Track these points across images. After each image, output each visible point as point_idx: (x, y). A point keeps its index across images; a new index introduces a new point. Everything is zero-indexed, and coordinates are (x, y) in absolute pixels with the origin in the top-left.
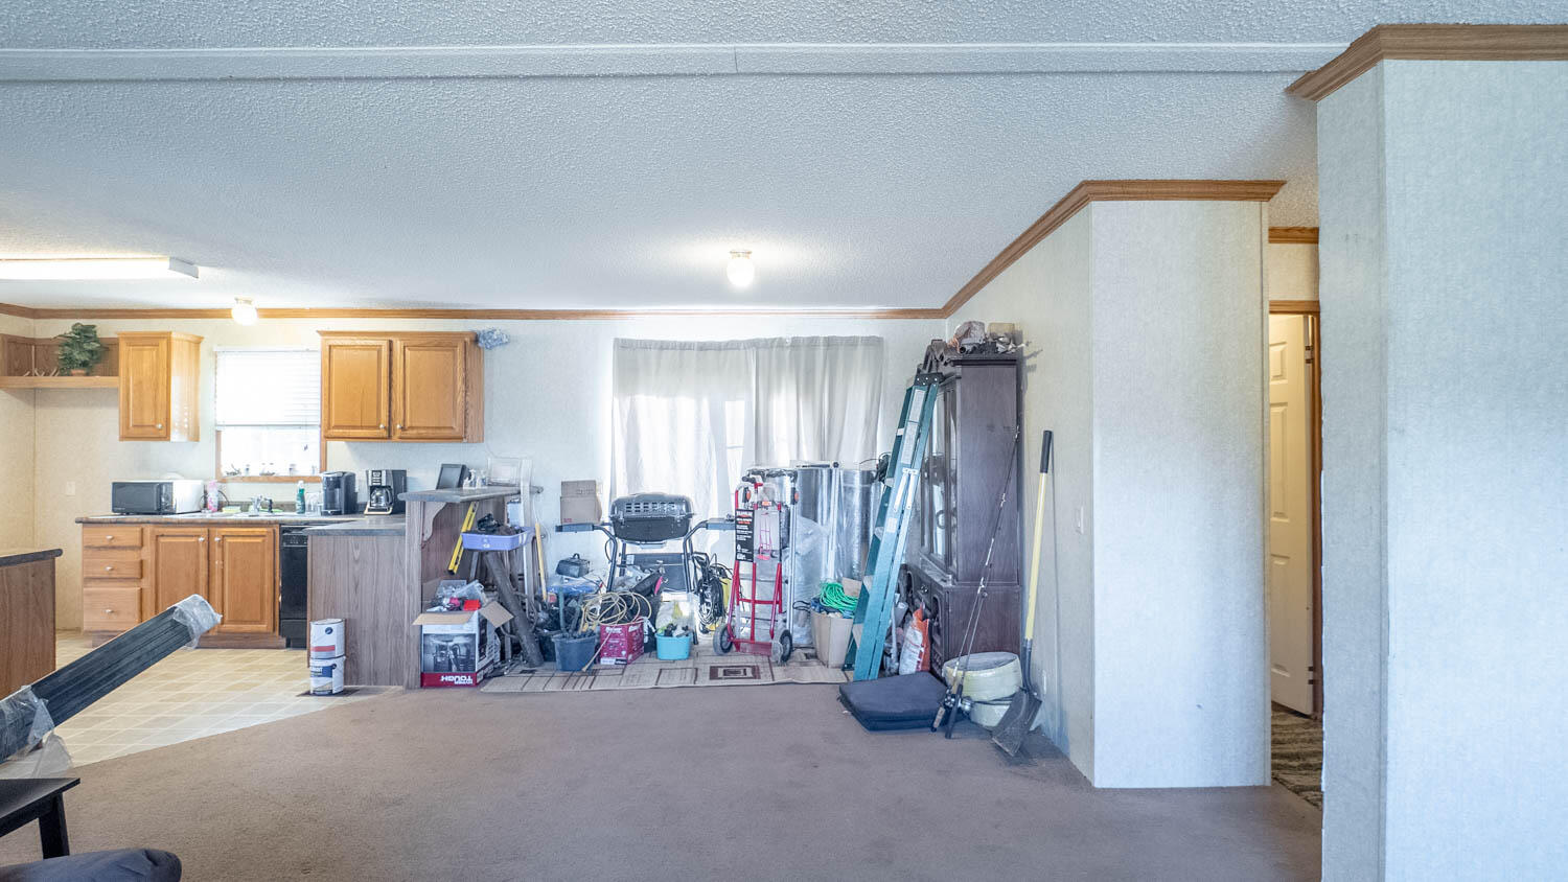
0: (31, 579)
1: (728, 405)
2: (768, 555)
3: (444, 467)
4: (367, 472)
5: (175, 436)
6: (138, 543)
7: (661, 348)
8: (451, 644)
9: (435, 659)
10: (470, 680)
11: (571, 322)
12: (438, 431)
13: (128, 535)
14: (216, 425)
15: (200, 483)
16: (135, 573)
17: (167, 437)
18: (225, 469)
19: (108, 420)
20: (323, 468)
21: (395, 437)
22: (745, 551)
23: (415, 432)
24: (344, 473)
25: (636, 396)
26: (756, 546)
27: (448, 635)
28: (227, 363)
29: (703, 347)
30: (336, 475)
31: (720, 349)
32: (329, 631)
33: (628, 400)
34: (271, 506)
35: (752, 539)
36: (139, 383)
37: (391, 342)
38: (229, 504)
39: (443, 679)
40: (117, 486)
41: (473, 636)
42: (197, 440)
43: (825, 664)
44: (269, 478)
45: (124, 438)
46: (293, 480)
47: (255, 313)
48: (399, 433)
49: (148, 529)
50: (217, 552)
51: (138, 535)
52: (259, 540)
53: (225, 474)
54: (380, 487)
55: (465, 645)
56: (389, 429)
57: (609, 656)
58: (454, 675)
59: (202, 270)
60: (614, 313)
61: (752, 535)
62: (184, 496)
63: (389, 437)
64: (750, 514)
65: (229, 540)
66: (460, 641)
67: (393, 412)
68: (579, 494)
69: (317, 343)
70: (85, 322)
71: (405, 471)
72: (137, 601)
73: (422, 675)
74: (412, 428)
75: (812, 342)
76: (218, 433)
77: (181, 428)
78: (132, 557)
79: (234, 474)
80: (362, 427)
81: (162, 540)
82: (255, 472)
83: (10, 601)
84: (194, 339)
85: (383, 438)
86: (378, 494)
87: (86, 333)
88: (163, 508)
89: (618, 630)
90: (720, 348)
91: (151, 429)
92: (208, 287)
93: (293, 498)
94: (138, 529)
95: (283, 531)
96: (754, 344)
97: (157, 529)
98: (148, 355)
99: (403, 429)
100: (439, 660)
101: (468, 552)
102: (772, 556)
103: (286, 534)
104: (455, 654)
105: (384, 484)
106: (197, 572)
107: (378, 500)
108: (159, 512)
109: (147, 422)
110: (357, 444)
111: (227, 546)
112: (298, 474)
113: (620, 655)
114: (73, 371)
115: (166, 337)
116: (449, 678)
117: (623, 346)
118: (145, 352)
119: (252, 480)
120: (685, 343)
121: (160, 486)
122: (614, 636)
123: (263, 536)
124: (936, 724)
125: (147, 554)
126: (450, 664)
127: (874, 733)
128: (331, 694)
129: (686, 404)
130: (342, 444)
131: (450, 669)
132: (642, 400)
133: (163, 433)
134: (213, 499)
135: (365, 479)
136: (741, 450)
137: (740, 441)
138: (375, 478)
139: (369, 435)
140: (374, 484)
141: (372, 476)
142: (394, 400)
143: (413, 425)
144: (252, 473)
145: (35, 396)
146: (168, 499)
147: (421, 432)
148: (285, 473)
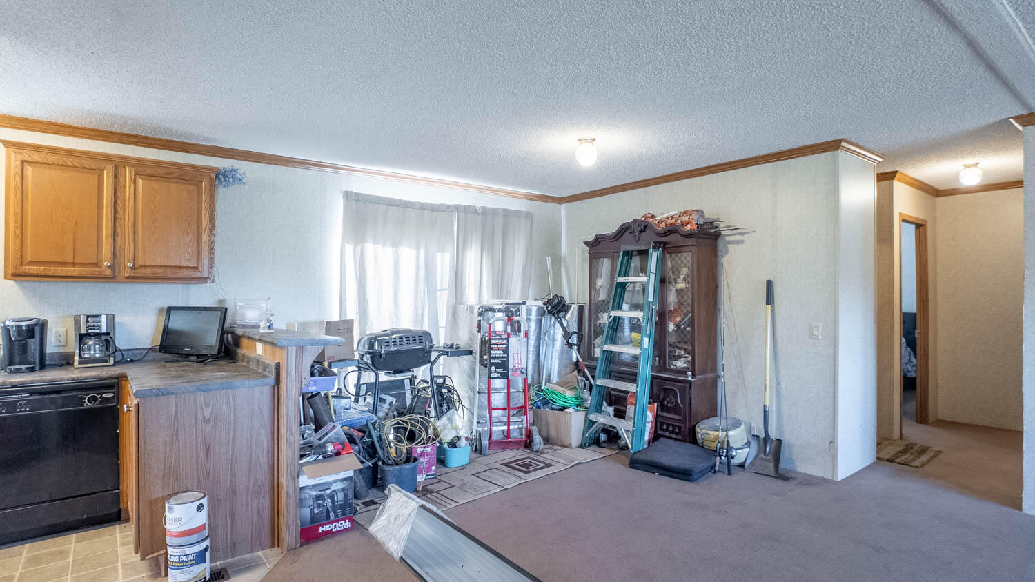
1: (438, 255)
2: (519, 372)
3: (171, 310)
7: (387, 204)
8: (328, 492)
9: (312, 511)
21: (120, 277)
22: (501, 370)
23: (146, 271)
25: (365, 244)
26: (511, 366)
27: (326, 483)
29: (423, 207)
35: (507, 360)
39: (321, 529)
41: (350, 478)
43: (569, 446)
48: (126, 273)
54: (95, 335)
55: (343, 489)
56: (115, 267)
57: (420, 473)
58: (332, 522)
60: (342, 168)
61: (507, 357)
63: (113, 277)
64: (505, 341)
66: (337, 487)
68: (339, 332)
71: (114, 315)
73: (301, 533)
75: (494, 212)
80: (74, 264)
85: (104, 277)
86: (91, 342)
89: (429, 449)
90: (434, 209)
96: (457, 208)
99: (133, 268)
100: (316, 511)
102: (522, 373)
104: (333, 501)
105: (104, 330)
107: (91, 349)
113: (430, 470)
116: (326, 528)
117: (348, 196)
122: (425, 454)
126: (328, 512)
129: (409, 255)
131: (328, 517)
132: (369, 247)
136: (447, 291)
137: (446, 286)
138: (90, 324)
139: (85, 274)
140: (89, 331)
141: (88, 322)
142: (119, 234)
143: (147, 264)
147: (159, 271)
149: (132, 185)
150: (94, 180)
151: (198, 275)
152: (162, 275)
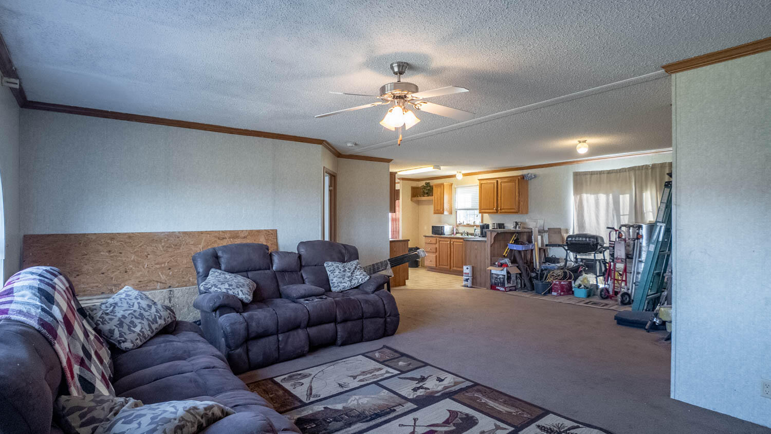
1: (621, 196)
2: (620, 260)
4: (493, 223)
5: (446, 213)
6: (436, 242)
7: (592, 174)
8: (499, 277)
9: (495, 281)
10: (504, 289)
11: (558, 167)
12: (511, 210)
13: (433, 240)
14: (456, 209)
15: (452, 226)
16: (435, 251)
17: (443, 213)
18: (458, 223)
19: (431, 208)
20: (481, 222)
21: (499, 212)
22: (612, 258)
24: (486, 224)
25: (582, 195)
26: (615, 256)
27: (498, 274)
28: (459, 191)
29: (609, 172)
30: (484, 225)
31: (617, 172)
32: (467, 268)
33: (578, 197)
34: (468, 234)
35: (614, 253)
36: (437, 198)
37: (497, 181)
38: (459, 233)
40: (433, 227)
41: (505, 275)
42: (451, 214)
44: (468, 225)
45: (435, 213)
46: (474, 226)
47: (462, 175)
49: (438, 238)
50: (452, 246)
52: (462, 243)
55: (503, 278)
56: (497, 210)
57: (555, 292)
58: (500, 287)
59: (442, 167)
60: (574, 162)
62: (447, 229)
63: (497, 212)
64: (614, 243)
65: (455, 243)
66: (501, 276)
67: (498, 204)
68: (555, 233)
69: (478, 183)
70: (428, 181)
71: (503, 223)
72: (435, 259)
73: (491, 286)
74: (503, 209)
76: (456, 212)
77: (447, 210)
78: (434, 246)
79: (460, 224)
80: (489, 209)
81: (440, 242)
82: (465, 224)
84: (450, 184)
85: (495, 212)
87: (428, 184)
88: (443, 233)
89: (558, 283)
91: (440, 211)
92: (445, 171)
93: (473, 231)
94: (436, 239)
96: (634, 169)
97: (440, 239)
98: (439, 189)
99: (501, 209)
101: (511, 250)
102: (622, 261)
104: (500, 280)
108: (441, 234)
109: (439, 209)
110: (490, 214)
112: (475, 224)
113: (558, 292)
114: (424, 196)
115: (443, 184)
116: (498, 288)
117: (576, 174)
119: (464, 226)
120: (602, 171)
121: (441, 227)
122: (555, 284)
124: (647, 327)
125: (437, 246)
126: (499, 283)
127: (620, 326)
128: (468, 287)
129: (602, 197)
130: (487, 214)
131: (499, 285)
132: (585, 196)
134: (455, 232)
135: (492, 225)
136: (627, 216)
137: (627, 212)
139: (491, 212)
141: (494, 225)
143: (505, 208)
144: (464, 224)
145: (418, 203)
146: (443, 231)
147: (506, 210)
148: (473, 224)
149: (501, 185)
150: (493, 185)
151: (515, 211)
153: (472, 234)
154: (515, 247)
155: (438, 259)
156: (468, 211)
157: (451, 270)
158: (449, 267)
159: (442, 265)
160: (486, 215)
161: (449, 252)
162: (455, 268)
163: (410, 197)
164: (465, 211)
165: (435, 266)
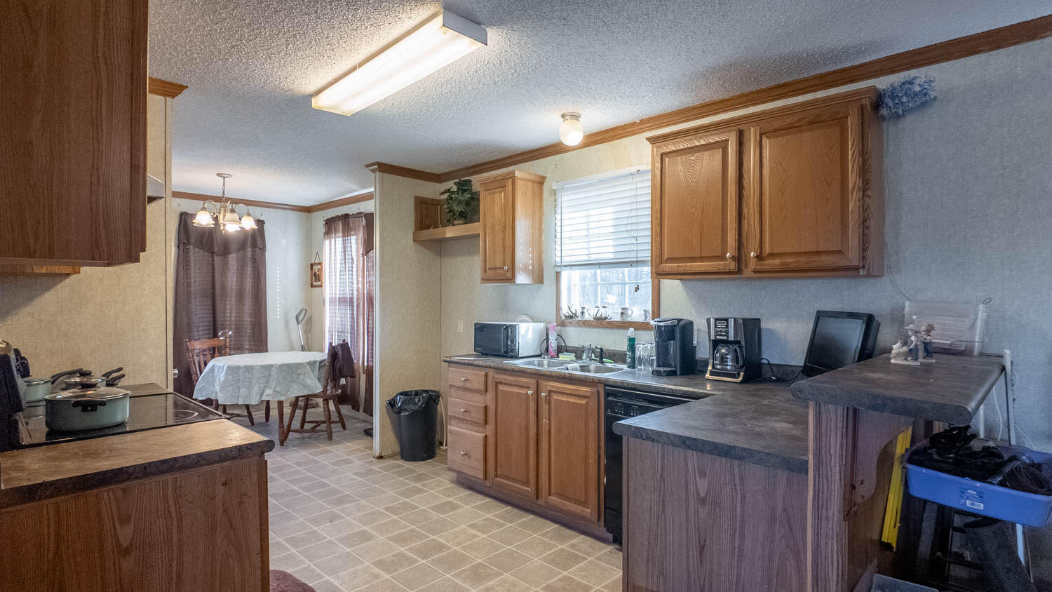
0: (220, 490)
3: (820, 315)
4: (708, 320)
5: (521, 278)
6: (482, 387)
12: (815, 258)
13: (477, 379)
14: (556, 266)
15: (542, 325)
16: (481, 418)
17: (511, 279)
18: (565, 311)
19: (474, 265)
20: (656, 312)
21: (748, 272)
23: (777, 261)
24: (679, 320)
28: (565, 200)
30: (669, 323)
34: (602, 355)
36: (493, 230)
38: (566, 350)
40: (480, 328)
42: (542, 282)
44: (601, 322)
45: (486, 280)
46: (624, 325)
48: (752, 265)
49: (491, 373)
50: (544, 407)
51: (482, 379)
52: (583, 402)
53: (563, 318)
54: (726, 343)
56: (739, 259)
62: (527, 335)
63: (740, 272)
65: (555, 397)
67: (744, 234)
69: (648, 154)
70: (465, 178)
71: (759, 320)
72: (481, 449)
74: (772, 255)
76: (558, 274)
77: (526, 270)
78: (480, 401)
79: (572, 317)
80: (702, 259)
81: (501, 387)
82: (589, 316)
83: (180, 529)
84: (537, 179)
85: (730, 273)
86: (723, 351)
87: (464, 187)
88: (510, 353)
91: (501, 271)
93: (624, 347)
94: (484, 373)
95: (608, 394)
97: (496, 376)
98: (499, 198)
99: (759, 257)
103: (610, 398)
105: (731, 338)
106: (527, 428)
107: (723, 359)
108: (505, 355)
109: (499, 265)
111: (553, 402)
112: (629, 319)
114: (455, 222)
115: (513, 184)
118: (496, 195)
119: (586, 324)
121: (507, 327)
123: (588, 397)
125: (489, 399)
130: (677, 282)
133: (509, 275)
134: (553, 343)
135: (706, 328)
138: (719, 330)
139: (711, 270)
140: (718, 337)
141: (716, 326)
142: (746, 216)
143: (775, 252)
144: (587, 317)
145: (440, 247)
146: (513, 341)
147: (790, 260)
148: (617, 318)
149: (758, 149)
150: (718, 154)
151: (844, 263)
152: (793, 265)
153: (617, 357)
154: (981, 497)
155: (492, 451)
156: (599, 272)
157: (541, 502)
158: (530, 490)
159: (507, 478)
160: (672, 287)
161: (533, 430)
162: (554, 500)
163: (412, 229)
164: (588, 272)
165: (481, 476)
